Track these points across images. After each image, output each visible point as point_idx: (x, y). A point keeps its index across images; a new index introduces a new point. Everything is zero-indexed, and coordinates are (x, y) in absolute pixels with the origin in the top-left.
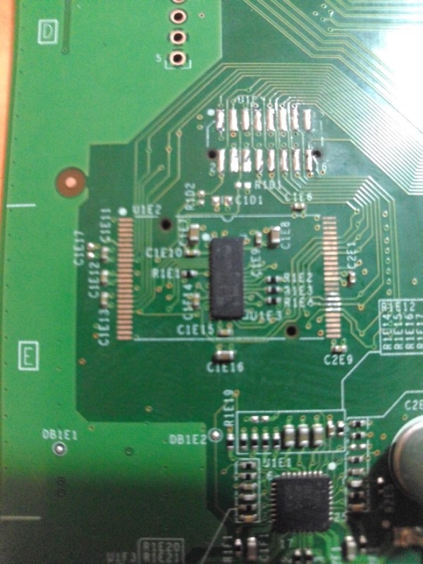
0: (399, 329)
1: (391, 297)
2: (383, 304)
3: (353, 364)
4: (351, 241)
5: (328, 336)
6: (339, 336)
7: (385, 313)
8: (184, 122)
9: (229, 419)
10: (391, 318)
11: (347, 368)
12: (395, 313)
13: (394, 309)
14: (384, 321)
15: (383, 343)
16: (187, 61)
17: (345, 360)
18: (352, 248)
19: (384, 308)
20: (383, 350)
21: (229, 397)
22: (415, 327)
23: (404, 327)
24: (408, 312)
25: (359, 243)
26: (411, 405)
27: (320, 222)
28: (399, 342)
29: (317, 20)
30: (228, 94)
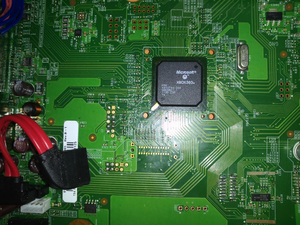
0: (273, 158)
1: (266, 160)
2: (268, 162)
3: (281, 169)
4: (253, 169)
5: (275, 175)
6: (275, 172)
7: (270, 161)
8: (222, 207)
9: (294, 198)
10: (271, 160)
11: (282, 171)
12: (270, 159)
13: (269, 159)
14: (271, 162)
15: (276, 162)
16: (206, 206)
17: (280, 171)
18: (255, 168)
19: (269, 161)
20: (278, 162)
21: (289, 198)
22: (273, 154)
23: (273, 157)
24: (270, 155)
25: (254, 167)
26: (291, 156)
27: (248, 176)
28: (276, 158)
29: (194, 173)
30: (215, 196)
